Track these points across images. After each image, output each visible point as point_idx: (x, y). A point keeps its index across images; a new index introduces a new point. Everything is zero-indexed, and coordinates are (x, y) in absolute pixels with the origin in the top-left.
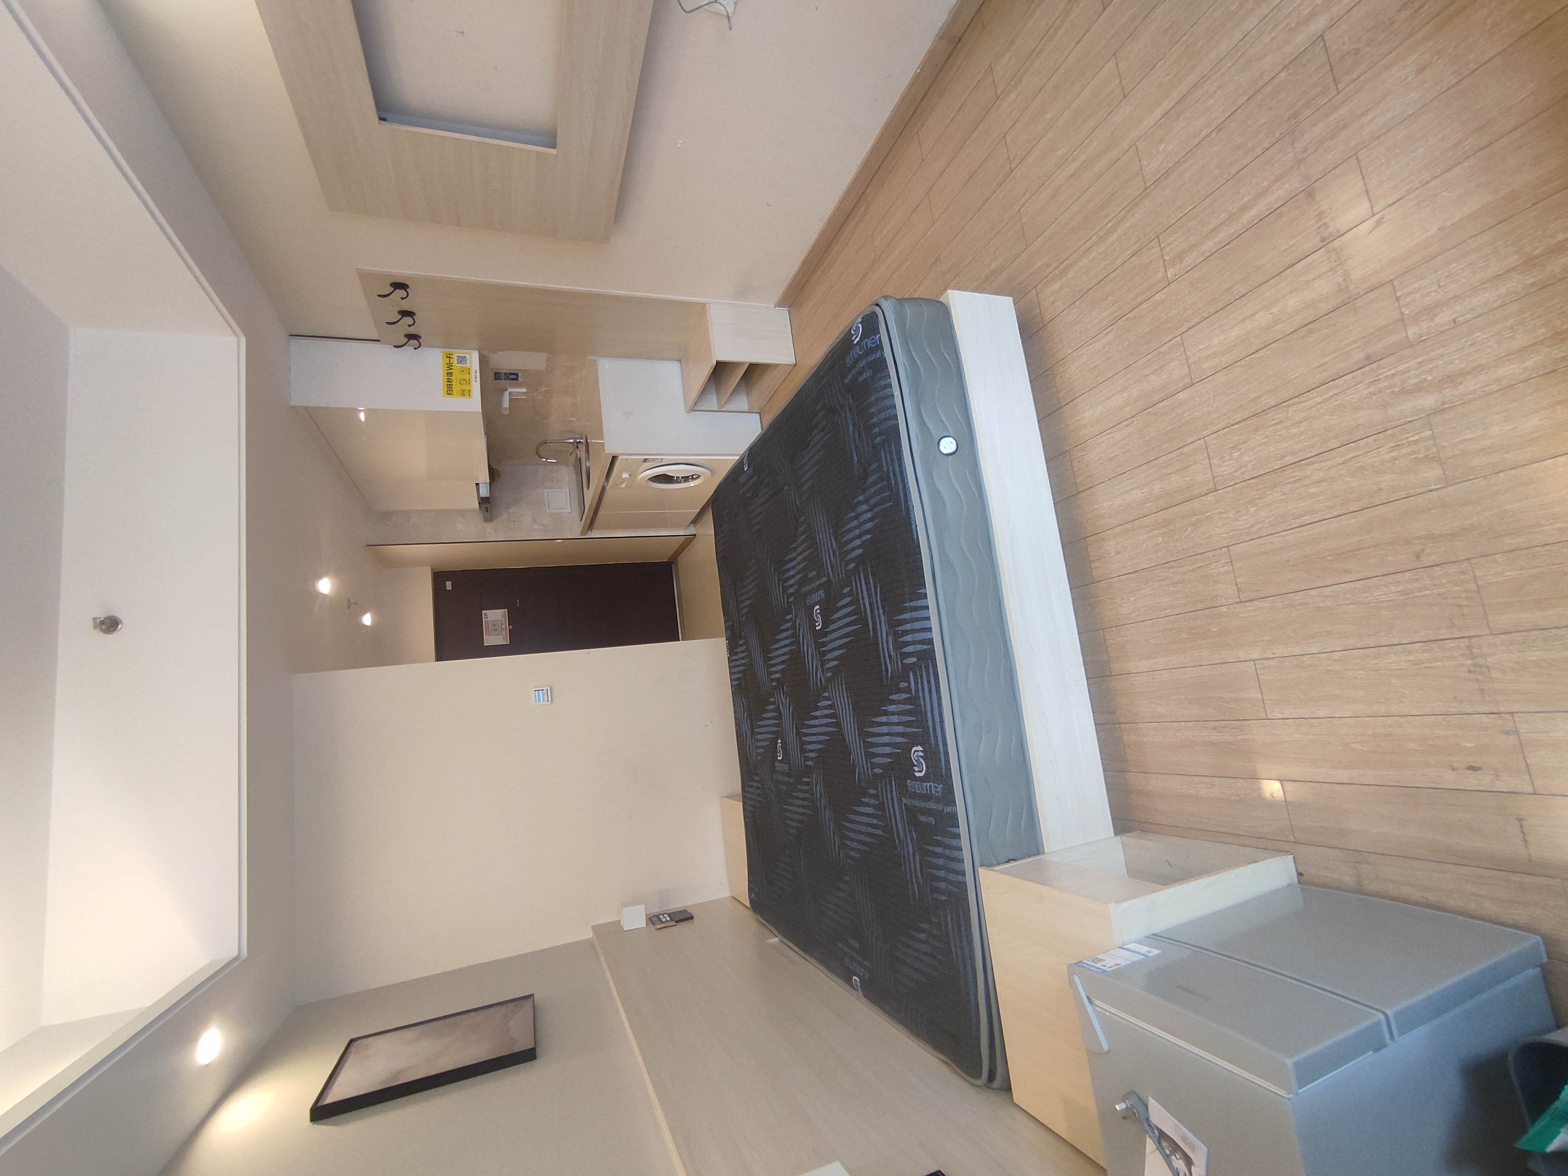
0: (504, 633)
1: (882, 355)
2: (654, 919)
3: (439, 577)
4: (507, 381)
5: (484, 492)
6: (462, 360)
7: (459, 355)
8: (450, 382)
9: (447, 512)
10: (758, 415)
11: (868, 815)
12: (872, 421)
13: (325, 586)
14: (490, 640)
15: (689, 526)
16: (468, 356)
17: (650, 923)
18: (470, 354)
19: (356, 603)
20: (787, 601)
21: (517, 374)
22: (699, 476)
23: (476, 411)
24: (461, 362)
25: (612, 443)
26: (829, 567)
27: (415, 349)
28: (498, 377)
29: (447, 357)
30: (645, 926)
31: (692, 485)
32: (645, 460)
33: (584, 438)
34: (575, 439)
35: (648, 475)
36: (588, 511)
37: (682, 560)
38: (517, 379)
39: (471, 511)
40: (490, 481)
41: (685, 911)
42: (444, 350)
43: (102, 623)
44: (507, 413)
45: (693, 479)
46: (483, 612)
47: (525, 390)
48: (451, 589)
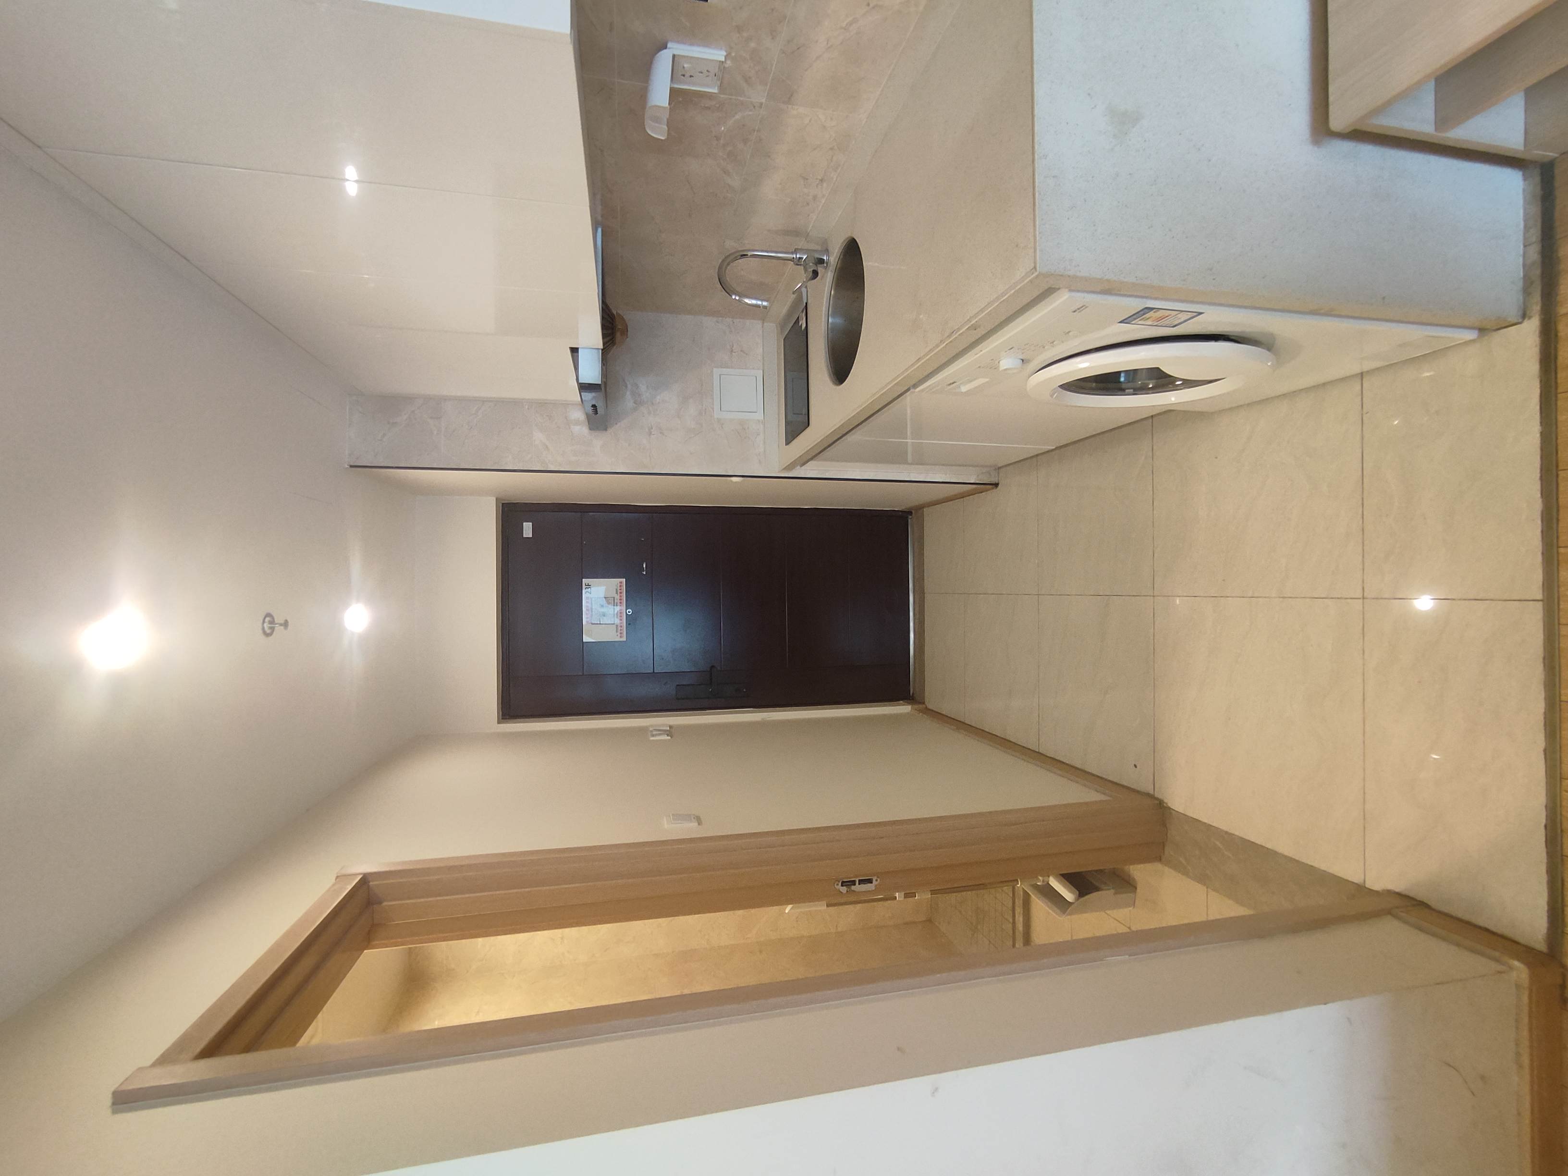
3: (510, 514)
5: (590, 370)
9: (516, 403)
14: (593, 632)
38: (703, 13)
39: (563, 409)
40: (604, 348)
44: (658, 131)
46: (583, 580)
48: (531, 535)
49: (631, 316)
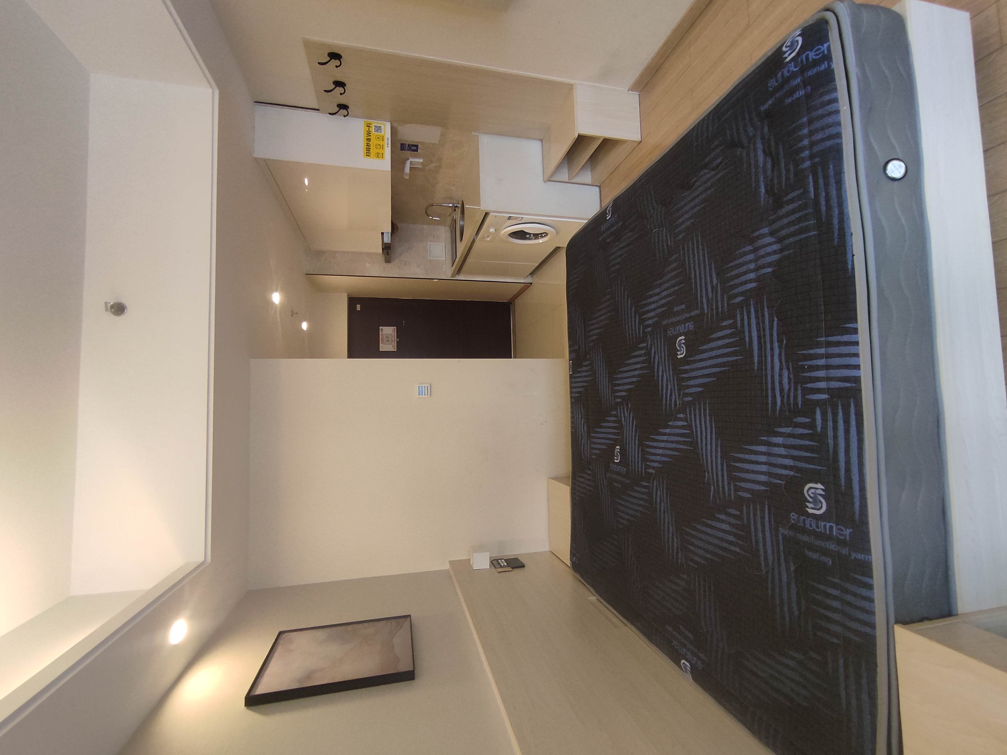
0: (393, 343)
1: (829, 66)
2: (495, 563)
3: (352, 301)
4: (409, 152)
5: (387, 239)
6: (378, 129)
7: (376, 125)
8: (369, 146)
9: (361, 253)
10: (597, 189)
11: (723, 531)
12: (800, 145)
13: (276, 298)
14: (383, 347)
15: (527, 276)
16: (383, 126)
17: (492, 565)
18: (384, 125)
19: (297, 313)
20: (643, 331)
21: (417, 146)
22: (547, 234)
23: (386, 169)
24: (377, 130)
25: (486, 204)
26: (704, 301)
27: (345, 116)
28: (403, 148)
29: (367, 126)
30: (489, 567)
31: (541, 242)
32: (509, 218)
33: (461, 203)
34: (453, 204)
35: (509, 230)
36: (458, 262)
37: (519, 302)
38: (417, 151)
39: (377, 254)
40: (392, 232)
41: (516, 559)
42: (364, 120)
43: (112, 307)
44: (407, 177)
45: (542, 237)
46: (380, 327)
47: (421, 160)
48: (360, 310)
49: (400, 225)
